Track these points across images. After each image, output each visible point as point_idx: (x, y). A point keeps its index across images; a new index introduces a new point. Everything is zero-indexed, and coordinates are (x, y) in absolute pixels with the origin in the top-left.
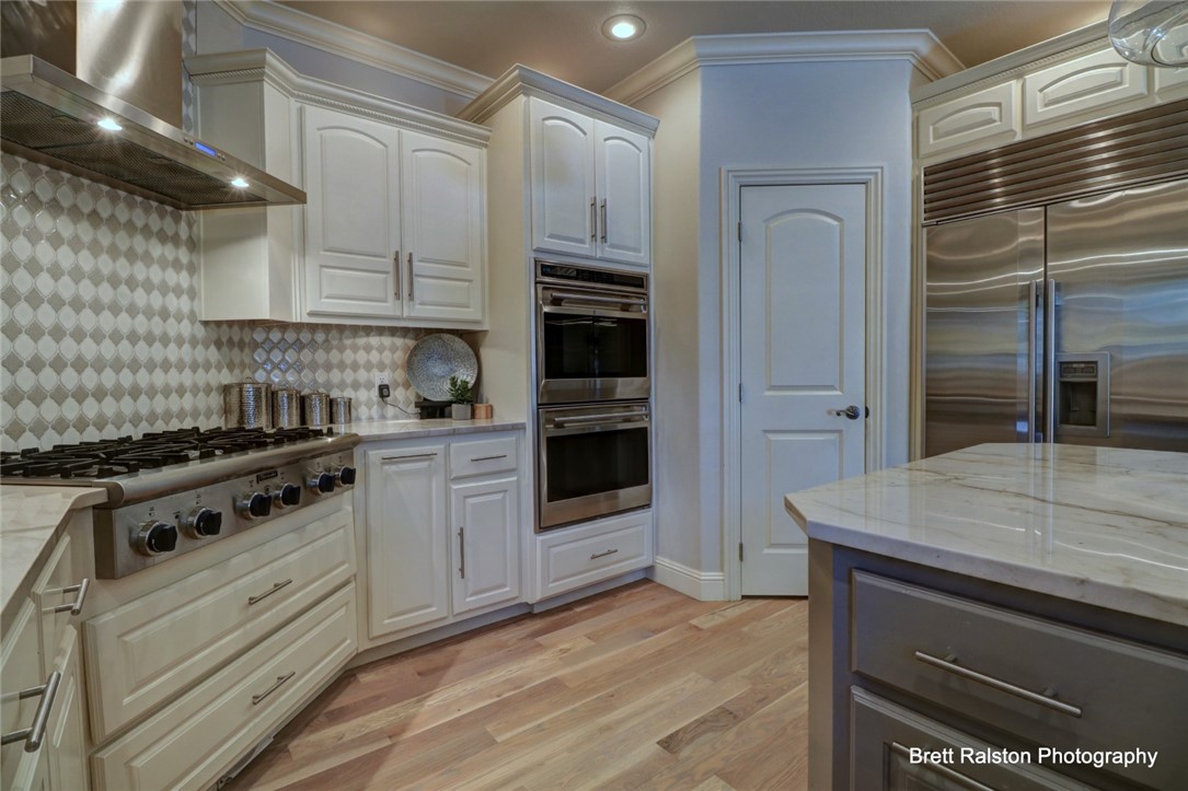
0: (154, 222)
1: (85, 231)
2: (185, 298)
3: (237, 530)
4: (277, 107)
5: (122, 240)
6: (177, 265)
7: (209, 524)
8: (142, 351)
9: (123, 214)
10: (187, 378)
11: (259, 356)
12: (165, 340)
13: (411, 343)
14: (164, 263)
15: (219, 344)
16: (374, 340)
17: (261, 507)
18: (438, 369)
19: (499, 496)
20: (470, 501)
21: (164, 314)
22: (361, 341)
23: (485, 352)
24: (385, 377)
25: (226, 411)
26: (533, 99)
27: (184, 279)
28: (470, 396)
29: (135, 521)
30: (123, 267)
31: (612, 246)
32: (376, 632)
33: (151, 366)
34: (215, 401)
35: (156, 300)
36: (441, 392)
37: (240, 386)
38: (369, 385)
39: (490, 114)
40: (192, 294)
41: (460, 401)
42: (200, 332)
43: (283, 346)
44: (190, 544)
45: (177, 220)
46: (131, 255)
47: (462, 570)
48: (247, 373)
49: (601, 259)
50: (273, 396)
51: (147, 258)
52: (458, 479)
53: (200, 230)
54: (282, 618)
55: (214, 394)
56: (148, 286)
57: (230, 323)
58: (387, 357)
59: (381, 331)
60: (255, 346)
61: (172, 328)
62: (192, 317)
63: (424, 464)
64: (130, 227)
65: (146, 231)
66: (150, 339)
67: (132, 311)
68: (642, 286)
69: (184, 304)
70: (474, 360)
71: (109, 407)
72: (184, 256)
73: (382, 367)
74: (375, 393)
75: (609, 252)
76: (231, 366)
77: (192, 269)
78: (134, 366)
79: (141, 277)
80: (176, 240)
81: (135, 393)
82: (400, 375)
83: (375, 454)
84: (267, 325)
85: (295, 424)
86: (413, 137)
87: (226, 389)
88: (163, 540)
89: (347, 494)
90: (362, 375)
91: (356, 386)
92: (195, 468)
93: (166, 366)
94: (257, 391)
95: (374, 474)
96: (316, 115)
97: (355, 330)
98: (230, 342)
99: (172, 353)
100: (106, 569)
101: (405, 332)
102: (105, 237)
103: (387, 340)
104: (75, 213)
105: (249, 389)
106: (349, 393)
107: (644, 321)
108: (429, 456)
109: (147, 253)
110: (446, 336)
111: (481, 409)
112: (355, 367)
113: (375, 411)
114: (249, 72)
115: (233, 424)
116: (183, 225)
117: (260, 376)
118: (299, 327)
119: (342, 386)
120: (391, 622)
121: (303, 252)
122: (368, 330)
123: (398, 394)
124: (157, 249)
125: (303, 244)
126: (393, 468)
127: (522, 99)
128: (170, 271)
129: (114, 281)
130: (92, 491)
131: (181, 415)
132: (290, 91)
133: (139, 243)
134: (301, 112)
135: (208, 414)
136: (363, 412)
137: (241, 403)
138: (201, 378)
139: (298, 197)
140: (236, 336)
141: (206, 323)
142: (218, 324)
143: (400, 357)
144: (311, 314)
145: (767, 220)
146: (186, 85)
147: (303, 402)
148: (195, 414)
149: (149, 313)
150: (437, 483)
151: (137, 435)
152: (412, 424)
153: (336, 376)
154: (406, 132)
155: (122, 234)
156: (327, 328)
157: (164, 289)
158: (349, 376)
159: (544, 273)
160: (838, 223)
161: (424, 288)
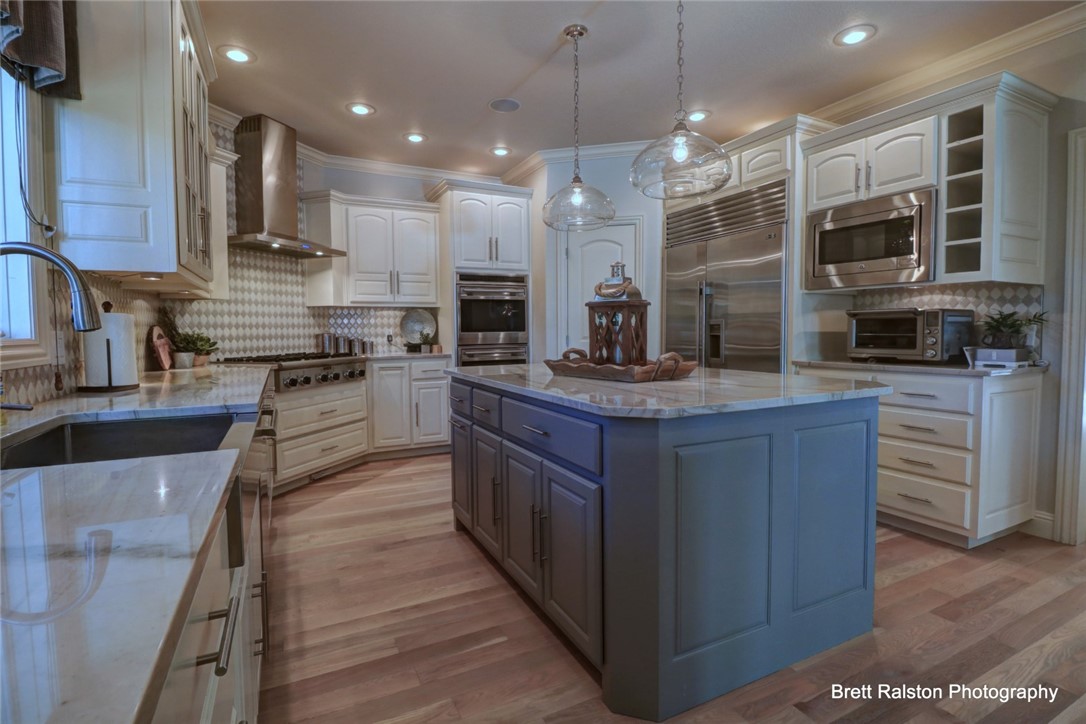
0: (288, 266)
1: (265, 274)
2: (300, 297)
3: (316, 387)
4: (336, 210)
6: (297, 283)
7: (307, 381)
8: (284, 320)
9: (277, 265)
10: (301, 331)
11: (332, 321)
12: (293, 316)
13: (404, 313)
14: (292, 283)
15: (314, 316)
16: (385, 313)
17: (325, 379)
18: (417, 327)
19: (437, 390)
20: (422, 391)
21: (292, 305)
22: (379, 313)
23: (440, 319)
24: (391, 331)
25: (317, 346)
26: (455, 192)
27: (300, 289)
28: (431, 342)
29: (285, 376)
30: (278, 287)
31: (503, 262)
32: (377, 445)
33: (288, 327)
34: (313, 341)
35: (289, 299)
36: (416, 339)
37: (323, 335)
38: (383, 335)
39: (440, 196)
40: (303, 295)
41: (424, 343)
42: (306, 311)
43: (342, 317)
44: (301, 387)
45: (297, 264)
46: (280, 282)
47: (417, 423)
48: (326, 329)
49: (496, 269)
50: (337, 340)
51: (286, 282)
52: (415, 380)
53: (306, 267)
54: (333, 424)
55: (312, 339)
56: (287, 293)
57: (319, 307)
58: (392, 321)
59: (389, 308)
60: (330, 316)
61: (296, 310)
62: (303, 305)
63: (399, 372)
64: (280, 270)
65: (286, 271)
66: (287, 315)
67: (281, 304)
68: (523, 282)
69: (300, 300)
70: (434, 322)
71: (273, 342)
72: (300, 278)
73: (389, 326)
74: (385, 339)
75: (500, 265)
76: (319, 326)
77: (303, 284)
78: (282, 327)
79: (284, 290)
80: (296, 273)
81: (282, 337)
82: (398, 330)
83: (376, 366)
84: (335, 308)
85: (347, 351)
86: (399, 213)
87: (317, 336)
88: (293, 383)
89: (364, 382)
90: (379, 330)
91: (377, 336)
92: (303, 362)
93: (293, 326)
94: (330, 337)
95: (375, 374)
96: (354, 210)
97: (376, 309)
98: (319, 315)
99: (296, 321)
100: (278, 390)
101: (401, 309)
103: (391, 313)
104: (261, 268)
105: (326, 336)
106: (373, 339)
107: (524, 301)
108: (401, 368)
109: (286, 280)
110: (420, 310)
111: (435, 347)
112: (376, 326)
113: (386, 348)
114: (324, 198)
115: (320, 351)
116: (299, 266)
117: (332, 331)
118: (349, 308)
119: (370, 335)
120: (382, 442)
121: (348, 274)
122: (382, 309)
123: (398, 340)
124: (290, 278)
125: (348, 271)
126: (384, 373)
127: (449, 192)
128: (295, 286)
129: (275, 293)
130: (275, 366)
131: (299, 347)
132: (342, 202)
134: (347, 210)
135: (310, 347)
136: (380, 348)
137: (323, 343)
138: (307, 331)
139: (342, 254)
140: (321, 313)
141: (309, 308)
142: (314, 307)
143: (398, 321)
144: (352, 302)
145: (582, 246)
146: (300, 204)
147: (350, 343)
148: (305, 347)
149: (287, 305)
150: (406, 380)
151: (283, 354)
152: (403, 352)
153: (366, 330)
154: (395, 211)
155: (277, 273)
156: (362, 308)
157: (292, 294)
158: (372, 330)
159: (461, 279)
160: (620, 247)
161: (405, 287)
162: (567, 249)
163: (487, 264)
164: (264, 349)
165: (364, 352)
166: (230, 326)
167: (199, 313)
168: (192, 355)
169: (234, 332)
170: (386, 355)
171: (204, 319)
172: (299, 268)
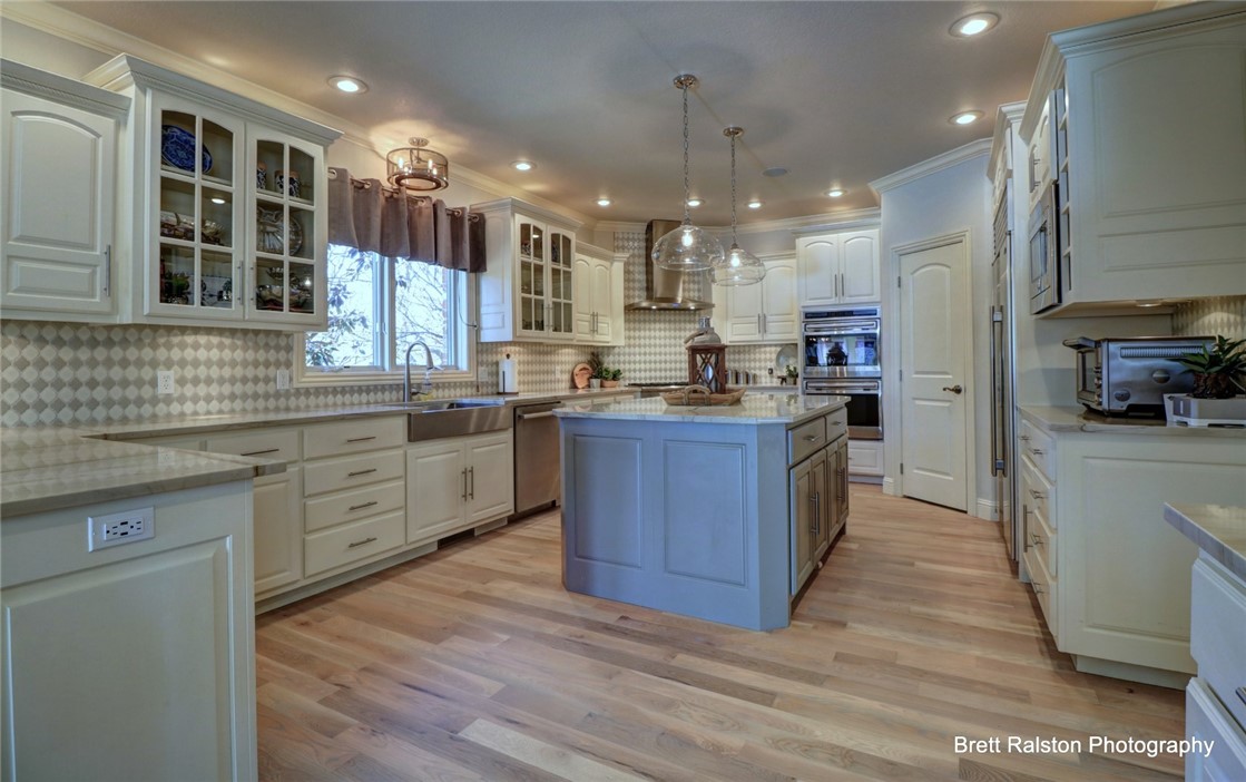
1: (667, 326)
5: (678, 326)
13: (779, 349)
14: (690, 330)
18: (786, 361)
23: (797, 354)
24: (771, 365)
36: (785, 372)
38: (765, 368)
46: (680, 330)
49: (842, 304)
58: (771, 356)
64: (680, 321)
65: (685, 321)
68: (875, 315)
71: (673, 373)
73: (770, 360)
74: (767, 371)
75: (847, 300)
79: (683, 335)
80: (694, 322)
82: (776, 364)
86: (769, 264)
90: (763, 364)
91: (760, 369)
101: (778, 345)
102: (672, 326)
103: (770, 349)
104: (665, 321)
106: (757, 372)
111: (798, 379)
112: (761, 360)
113: (768, 379)
119: (755, 369)
121: (727, 320)
122: (765, 346)
123: (775, 373)
125: (726, 317)
127: (797, 240)
133: (683, 325)
136: (763, 380)
143: (774, 356)
144: (730, 342)
145: (913, 273)
152: (777, 383)
153: (751, 364)
158: (758, 364)
159: (807, 317)
160: (948, 270)
161: (772, 327)
162: (899, 278)
163: (833, 301)
164: (656, 378)
165: (737, 382)
166: (640, 362)
167: (619, 354)
168: (599, 380)
169: (643, 366)
170: (769, 385)
171: (622, 358)
172: (697, 318)
